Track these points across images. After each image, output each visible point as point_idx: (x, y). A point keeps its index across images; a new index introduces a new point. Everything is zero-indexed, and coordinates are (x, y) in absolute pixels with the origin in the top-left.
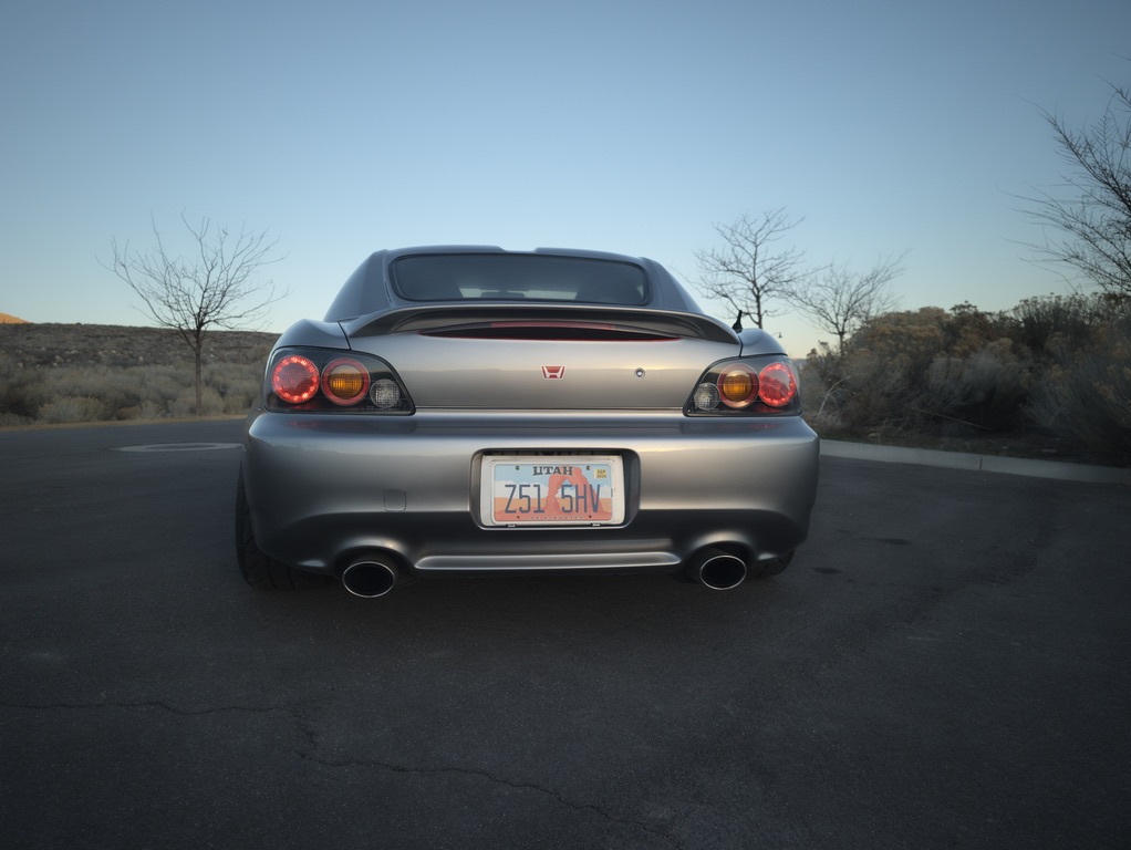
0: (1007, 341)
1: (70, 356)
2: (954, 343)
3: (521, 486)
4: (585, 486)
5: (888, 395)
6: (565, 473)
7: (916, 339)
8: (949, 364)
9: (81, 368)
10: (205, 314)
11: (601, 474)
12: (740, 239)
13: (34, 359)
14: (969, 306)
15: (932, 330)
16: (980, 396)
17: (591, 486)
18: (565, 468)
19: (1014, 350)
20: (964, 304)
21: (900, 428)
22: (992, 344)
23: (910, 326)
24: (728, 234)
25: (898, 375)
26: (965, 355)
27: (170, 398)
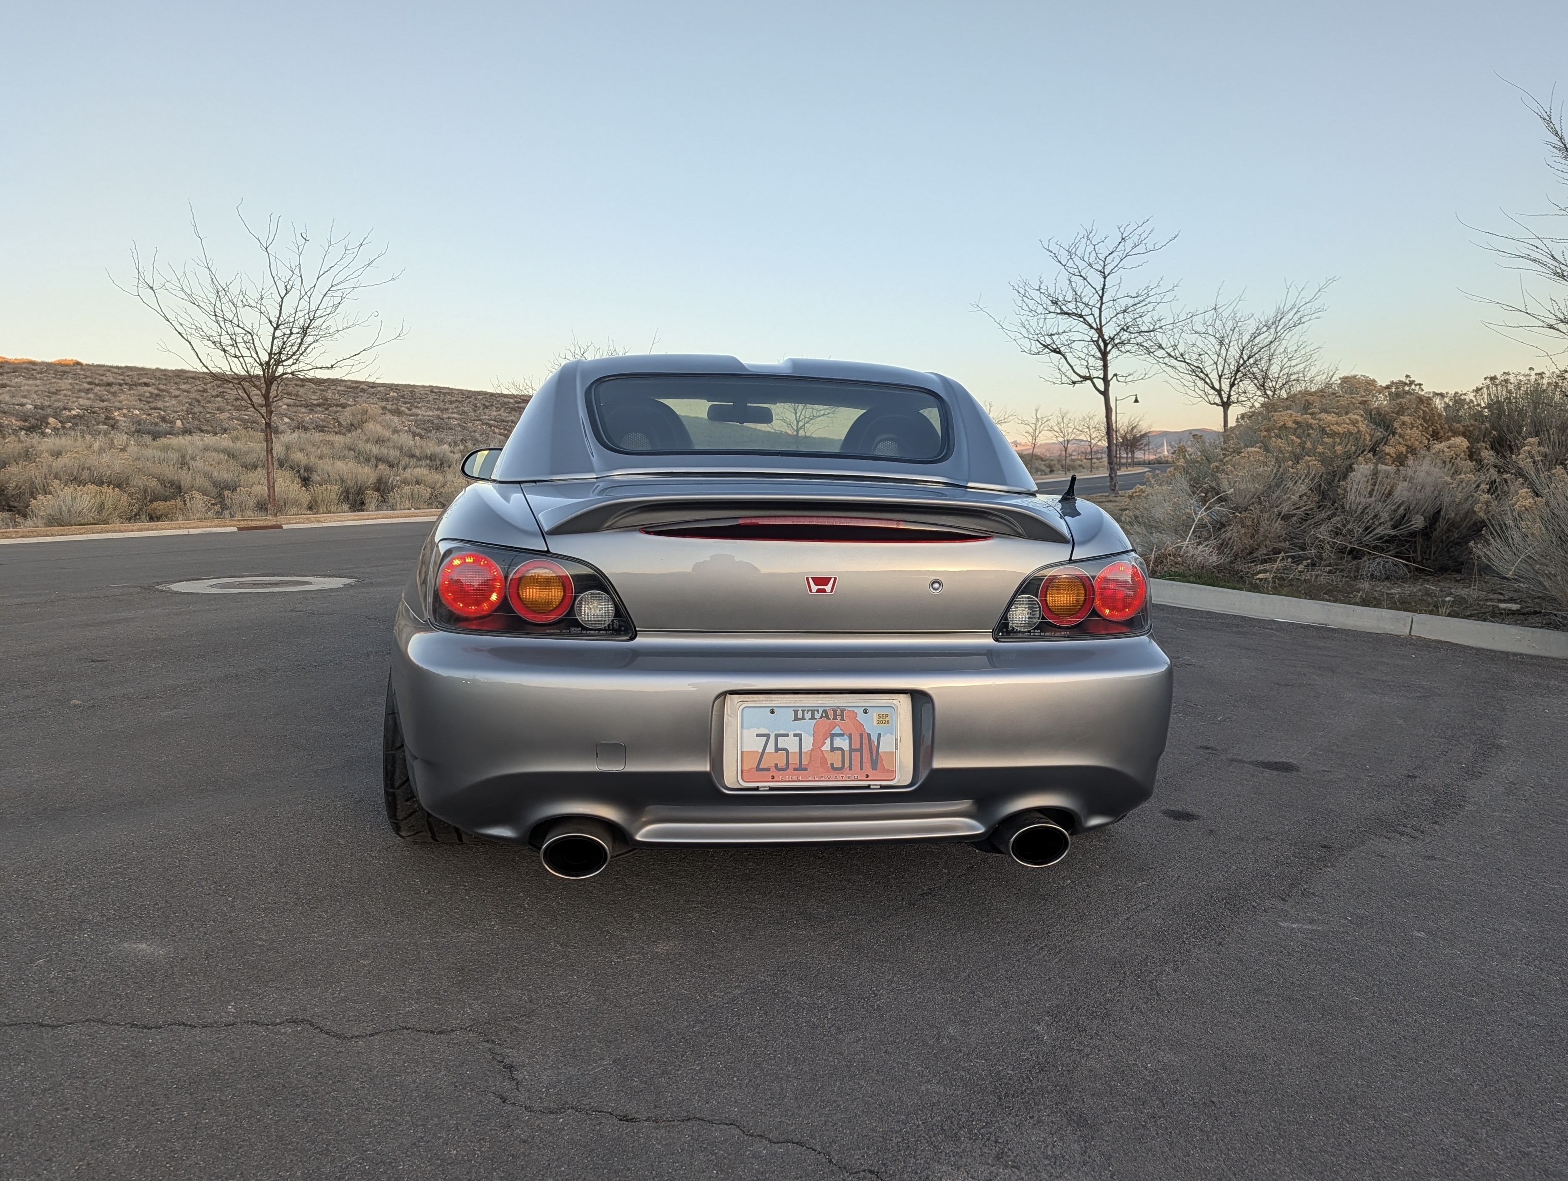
0: (1461, 442)
1: (70, 419)
2: (1385, 441)
3: (777, 736)
4: (861, 735)
5: (1286, 518)
6: (835, 718)
7: (1329, 436)
8: (1375, 473)
9: (88, 437)
10: (279, 362)
11: (883, 719)
12: (1082, 265)
13: (16, 423)
14: (1412, 382)
15: (1354, 423)
16: (1418, 522)
17: (869, 735)
18: (835, 711)
19: (1472, 454)
20: (1404, 379)
21: (1301, 567)
22: (1438, 446)
23: (1323, 416)
24: (1064, 257)
25: (1303, 488)
26: (1400, 460)
27: (227, 487)
